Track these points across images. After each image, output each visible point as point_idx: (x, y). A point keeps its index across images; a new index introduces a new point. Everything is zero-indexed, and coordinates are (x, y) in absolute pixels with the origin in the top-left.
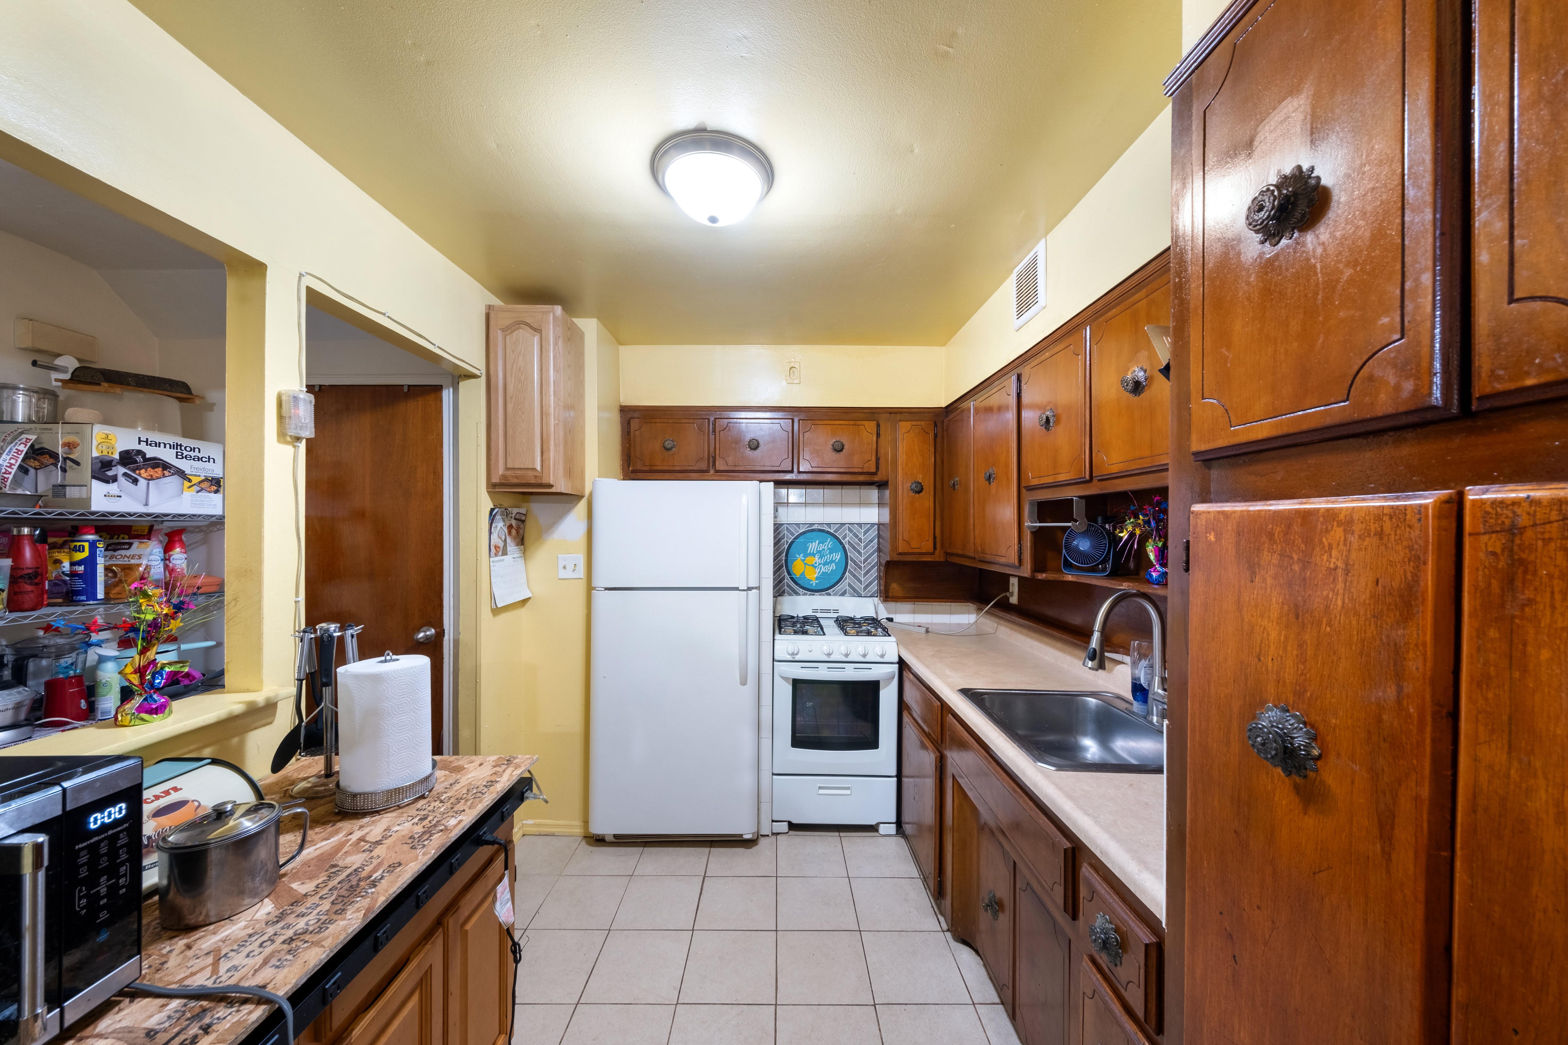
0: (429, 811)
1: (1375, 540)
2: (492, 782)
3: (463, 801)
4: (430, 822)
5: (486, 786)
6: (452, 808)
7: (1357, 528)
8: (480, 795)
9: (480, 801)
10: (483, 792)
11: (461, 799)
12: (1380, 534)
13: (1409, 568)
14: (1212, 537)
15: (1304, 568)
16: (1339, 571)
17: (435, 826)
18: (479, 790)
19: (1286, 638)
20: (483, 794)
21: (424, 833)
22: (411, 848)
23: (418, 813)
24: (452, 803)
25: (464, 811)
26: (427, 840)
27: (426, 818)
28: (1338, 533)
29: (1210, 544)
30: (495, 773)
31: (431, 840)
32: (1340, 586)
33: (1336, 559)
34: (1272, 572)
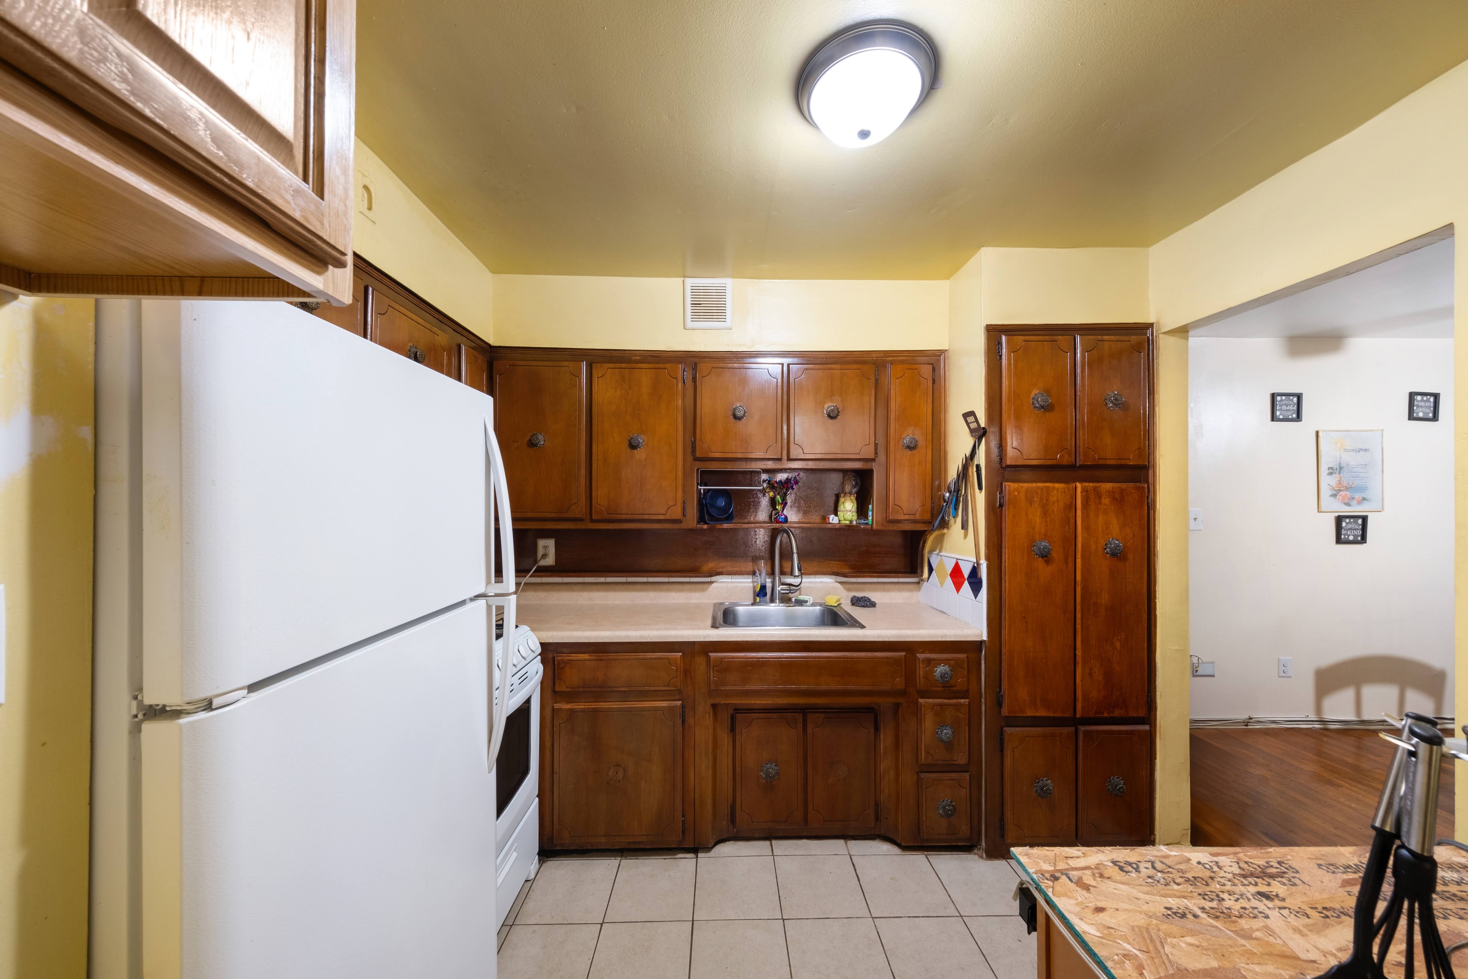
0: (1249, 900)
1: (1063, 493)
2: (1121, 868)
3: (1189, 875)
4: (1256, 884)
5: (1137, 870)
6: (1212, 878)
7: (1060, 491)
8: (1158, 865)
9: (1167, 857)
10: (1149, 865)
11: (1188, 880)
12: (1065, 492)
13: (1071, 499)
14: (1016, 493)
15: (1047, 502)
16: (1056, 502)
17: (1252, 875)
18: (1151, 872)
19: (1042, 521)
20: (1153, 863)
21: (1272, 876)
22: (1297, 872)
23: (1268, 912)
24: (1207, 885)
25: (1199, 863)
26: (1272, 866)
27: (1259, 893)
28: (1055, 492)
29: (1015, 495)
30: (1101, 876)
31: (1267, 863)
32: (1056, 505)
33: (1055, 498)
34: (1037, 503)
